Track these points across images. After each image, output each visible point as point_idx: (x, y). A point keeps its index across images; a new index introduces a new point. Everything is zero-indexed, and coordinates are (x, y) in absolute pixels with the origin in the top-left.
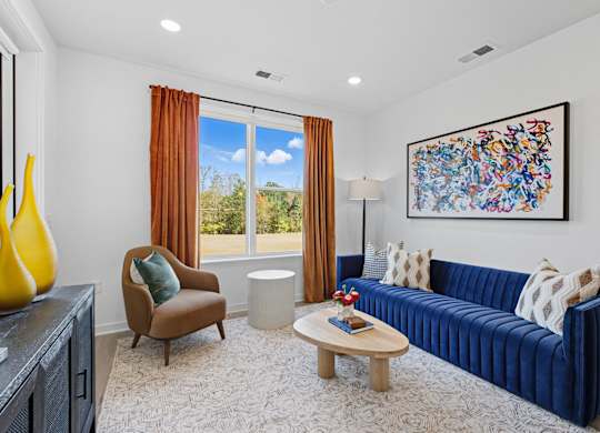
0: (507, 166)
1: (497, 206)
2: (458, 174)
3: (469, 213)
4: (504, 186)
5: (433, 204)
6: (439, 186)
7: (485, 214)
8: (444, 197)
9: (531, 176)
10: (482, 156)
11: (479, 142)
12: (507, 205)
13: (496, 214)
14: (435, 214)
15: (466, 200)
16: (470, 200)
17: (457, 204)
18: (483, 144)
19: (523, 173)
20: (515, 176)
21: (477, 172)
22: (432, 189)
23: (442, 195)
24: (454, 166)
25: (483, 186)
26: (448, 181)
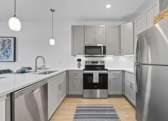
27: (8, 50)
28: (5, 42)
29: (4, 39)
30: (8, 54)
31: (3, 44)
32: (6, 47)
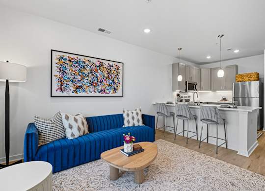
0: (108, 77)
1: (104, 92)
2: (88, 76)
3: (93, 94)
4: (107, 84)
5: (73, 89)
6: (77, 80)
7: (100, 94)
8: (80, 86)
9: (115, 82)
10: (99, 71)
11: (98, 65)
12: (108, 92)
13: (104, 95)
14: (74, 94)
15: (92, 88)
16: (94, 88)
17: (87, 90)
18: (99, 66)
19: (113, 81)
20: (110, 81)
21: (97, 77)
22: (72, 81)
23: (79, 85)
24: (86, 72)
25: (99, 83)
26: (82, 79)
27: (116, 80)
28: (111, 68)
29: (111, 63)
30: (116, 86)
31: (109, 71)
32: (112, 75)
